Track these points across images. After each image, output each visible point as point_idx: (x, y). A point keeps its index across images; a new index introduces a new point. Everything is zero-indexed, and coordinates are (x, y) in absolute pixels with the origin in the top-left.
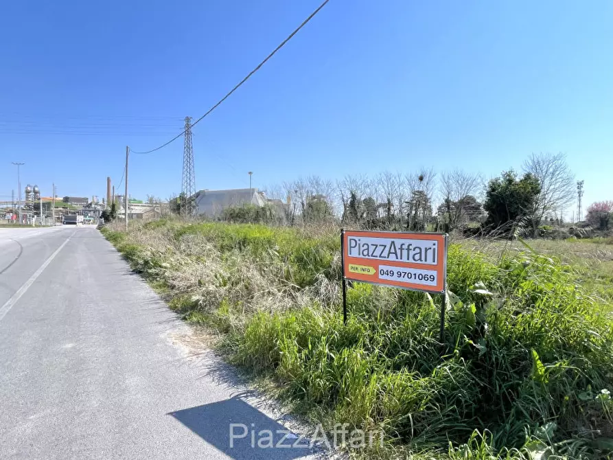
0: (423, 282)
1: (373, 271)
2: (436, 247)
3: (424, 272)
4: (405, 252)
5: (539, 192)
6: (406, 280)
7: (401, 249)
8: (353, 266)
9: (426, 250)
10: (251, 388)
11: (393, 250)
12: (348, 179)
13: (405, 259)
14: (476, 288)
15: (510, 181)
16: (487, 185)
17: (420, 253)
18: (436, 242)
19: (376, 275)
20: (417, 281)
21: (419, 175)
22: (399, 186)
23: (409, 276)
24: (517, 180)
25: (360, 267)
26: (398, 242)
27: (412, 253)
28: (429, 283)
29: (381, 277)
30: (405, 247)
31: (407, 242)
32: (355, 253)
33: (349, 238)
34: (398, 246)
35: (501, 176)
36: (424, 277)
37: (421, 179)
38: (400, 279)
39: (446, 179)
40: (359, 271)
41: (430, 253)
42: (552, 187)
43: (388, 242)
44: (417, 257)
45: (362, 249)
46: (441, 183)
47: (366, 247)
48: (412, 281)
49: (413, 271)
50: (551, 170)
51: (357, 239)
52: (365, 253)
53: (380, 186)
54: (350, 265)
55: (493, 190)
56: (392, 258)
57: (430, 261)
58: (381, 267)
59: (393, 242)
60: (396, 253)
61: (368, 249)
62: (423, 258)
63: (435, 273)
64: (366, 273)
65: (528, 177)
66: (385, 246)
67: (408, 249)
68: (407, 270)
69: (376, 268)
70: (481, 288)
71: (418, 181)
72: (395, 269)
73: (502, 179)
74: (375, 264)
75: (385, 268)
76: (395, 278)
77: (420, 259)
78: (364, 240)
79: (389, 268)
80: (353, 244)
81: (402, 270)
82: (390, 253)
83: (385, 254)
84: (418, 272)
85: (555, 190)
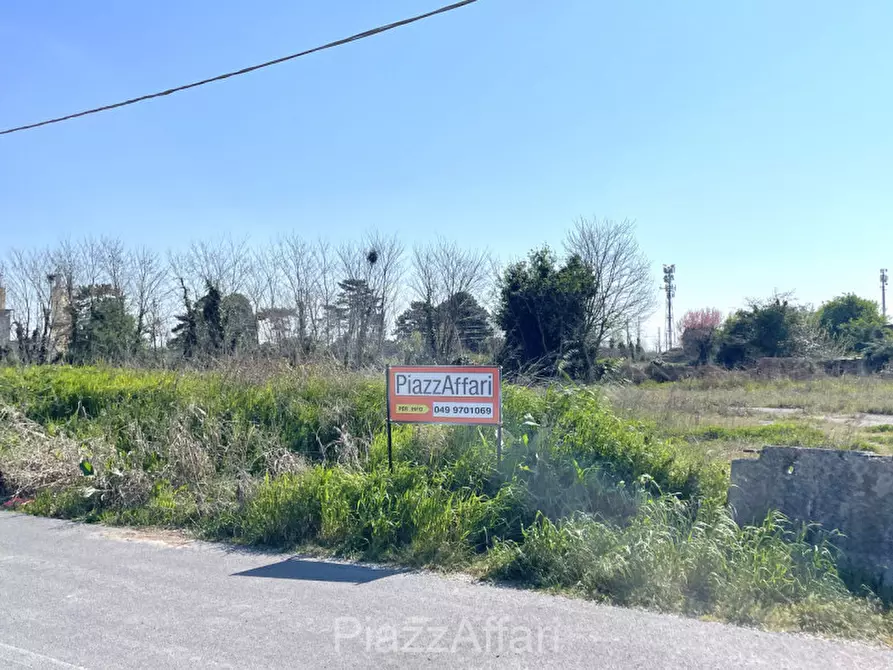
0: (480, 415)
1: (425, 409)
2: (491, 379)
3: (481, 406)
4: (461, 387)
5: (593, 292)
6: (463, 415)
7: (457, 383)
8: (402, 406)
9: (482, 383)
10: (296, 554)
11: (448, 385)
12: (200, 252)
13: (461, 394)
14: (525, 420)
15: (544, 270)
16: (502, 276)
17: (476, 387)
18: (491, 375)
19: (429, 414)
20: (474, 415)
21: (368, 251)
22: (324, 272)
23: (466, 410)
24: (557, 268)
25: (410, 407)
26: (454, 377)
27: (468, 387)
28: (486, 416)
29: (435, 415)
30: (461, 381)
31: (463, 376)
32: (404, 391)
33: (397, 374)
34: (453, 379)
35: (528, 260)
36: (482, 410)
37: (373, 258)
38: (458, 415)
39: (423, 260)
40: (409, 411)
41: (486, 385)
42: (615, 284)
43: (442, 377)
44: (474, 390)
45: (413, 386)
46: (413, 270)
47: (417, 383)
48: (470, 415)
49: (470, 405)
50: (611, 252)
51: (406, 375)
52: (417, 390)
53: (280, 272)
54: (398, 406)
55: (514, 286)
56: (448, 393)
57: (486, 394)
58: (435, 404)
59: (448, 377)
60: (451, 388)
61: (420, 386)
62: (480, 391)
63: (490, 405)
64: (417, 412)
65: (574, 262)
66: (440, 381)
67: (465, 383)
68: (465, 405)
69: (430, 406)
70: (529, 420)
71: (365, 262)
72: (451, 405)
73: (529, 266)
74: (428, 401)
75: (441, 405)
76: (451, 414)
77: (477, 393)
78: (414, 376)
79: (444, 405)
80: (401, 380)
81: (458, 405)
82: (445, 388)
83: (440, 389)
84: (474, 405)
85: (620, 290)
